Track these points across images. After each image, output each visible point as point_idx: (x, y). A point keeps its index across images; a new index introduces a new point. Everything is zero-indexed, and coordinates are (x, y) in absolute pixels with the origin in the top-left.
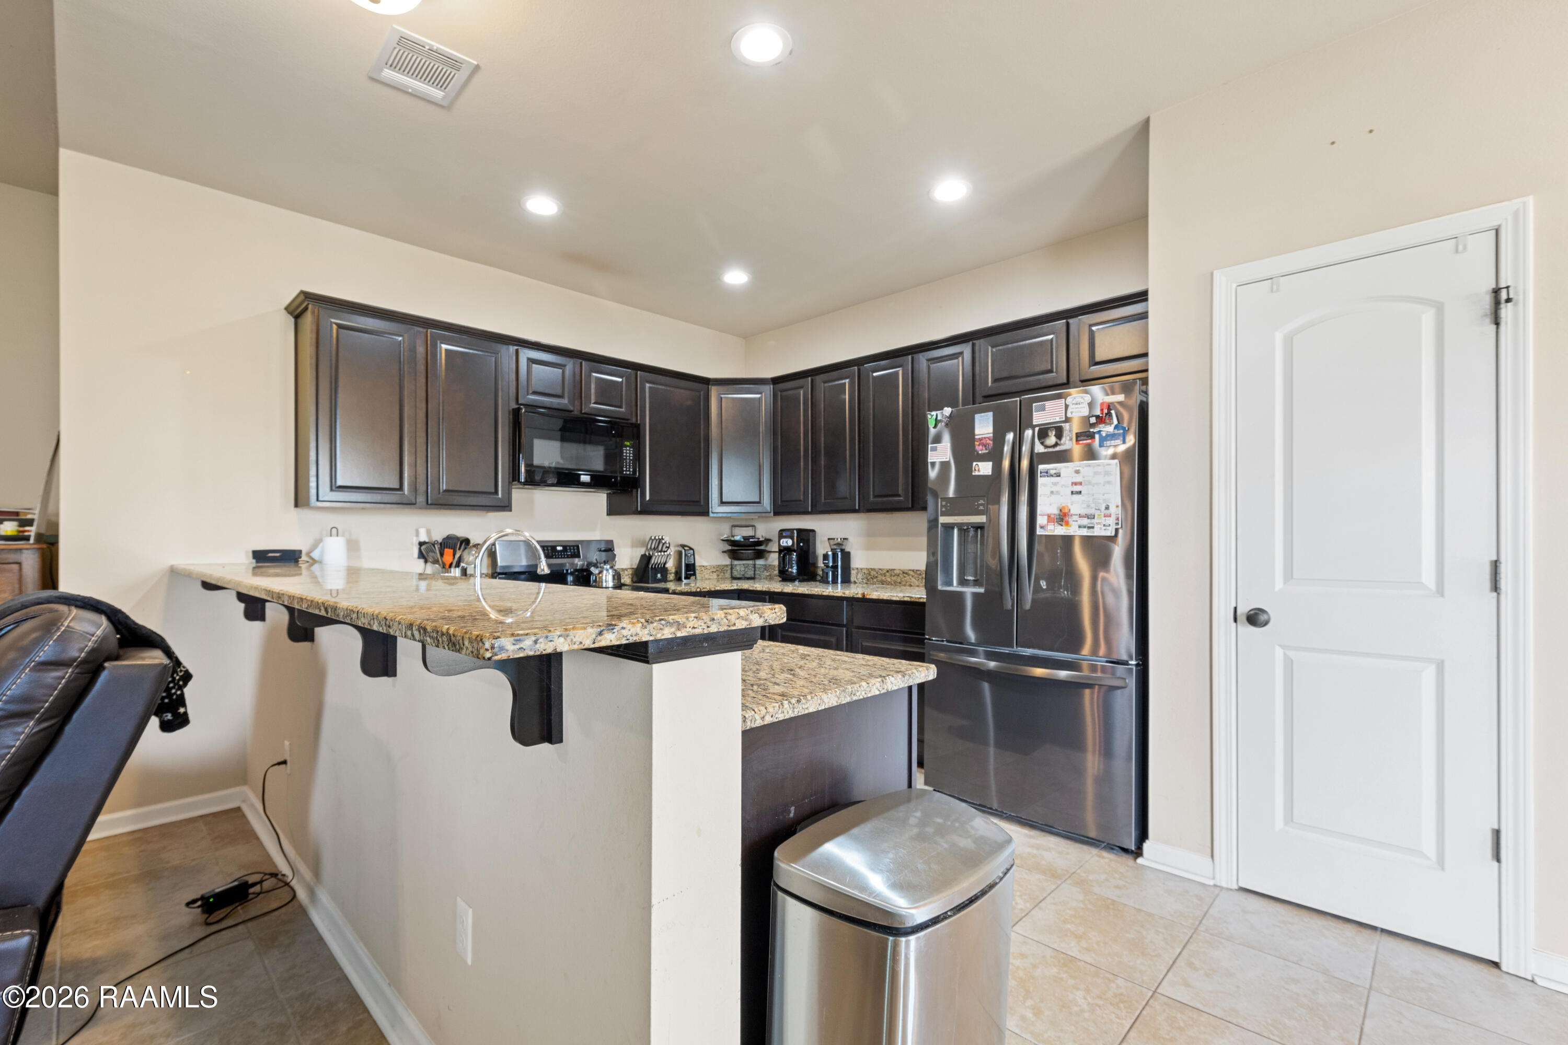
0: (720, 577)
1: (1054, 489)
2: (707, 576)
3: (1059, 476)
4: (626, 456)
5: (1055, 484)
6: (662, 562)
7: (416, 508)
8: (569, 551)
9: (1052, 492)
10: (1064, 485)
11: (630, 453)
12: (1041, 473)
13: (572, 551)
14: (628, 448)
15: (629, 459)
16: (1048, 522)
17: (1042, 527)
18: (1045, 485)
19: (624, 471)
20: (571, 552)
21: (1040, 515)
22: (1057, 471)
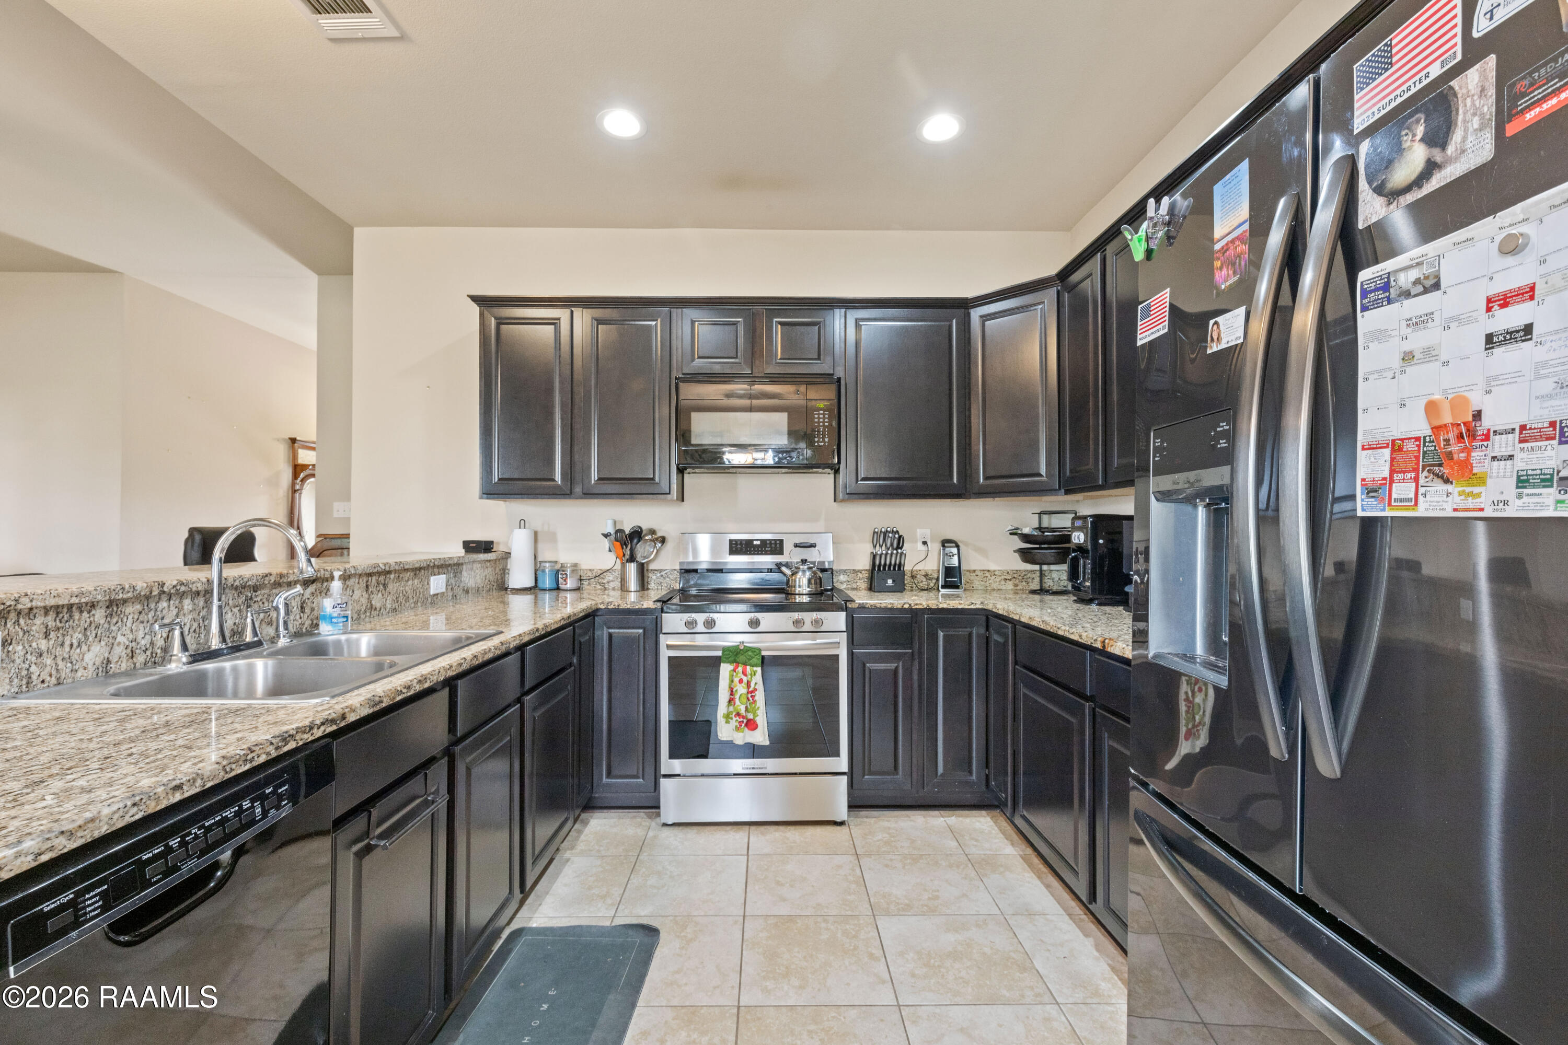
0: (1020, 587)
1: (1417, 341)
2: (995, 586)
3: (1437, 286)
4: (819, 422)
5: (1418, 323)
6: (893, 562)
7: (574, 498)
8: (768, 546)
9: (1408, 357)
10: (1456, 319)
11: (824, 418)
12: (1365, 294)
13: (773, 546)
14: (821, 412)
15: (824, 425)
16: (1392, 471)
17: (1371, 491)
18: (1380, 335)
19: (815, 442)
20: (771, 548)
21: (1363, 449)
22: (1426, 270)
